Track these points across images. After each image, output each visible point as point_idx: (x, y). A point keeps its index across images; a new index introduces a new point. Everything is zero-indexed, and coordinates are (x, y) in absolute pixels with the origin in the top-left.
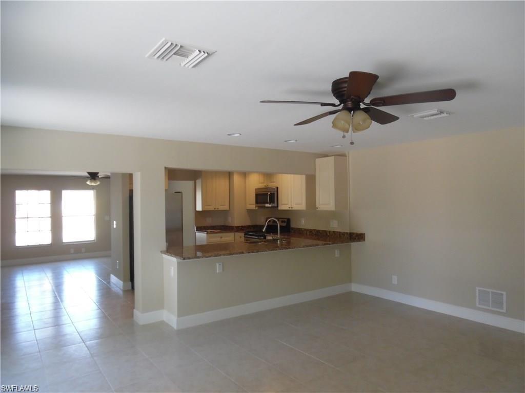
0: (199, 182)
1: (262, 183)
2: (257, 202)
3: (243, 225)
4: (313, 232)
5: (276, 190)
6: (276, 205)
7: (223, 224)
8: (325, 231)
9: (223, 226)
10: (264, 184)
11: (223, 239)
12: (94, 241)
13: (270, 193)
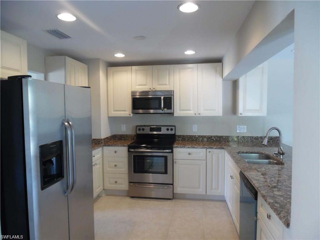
1: (140, 85)
4: (213, 138)
5: (173, 93)
6: (173, 112)
10: (147, 87)
13: (164, 97)
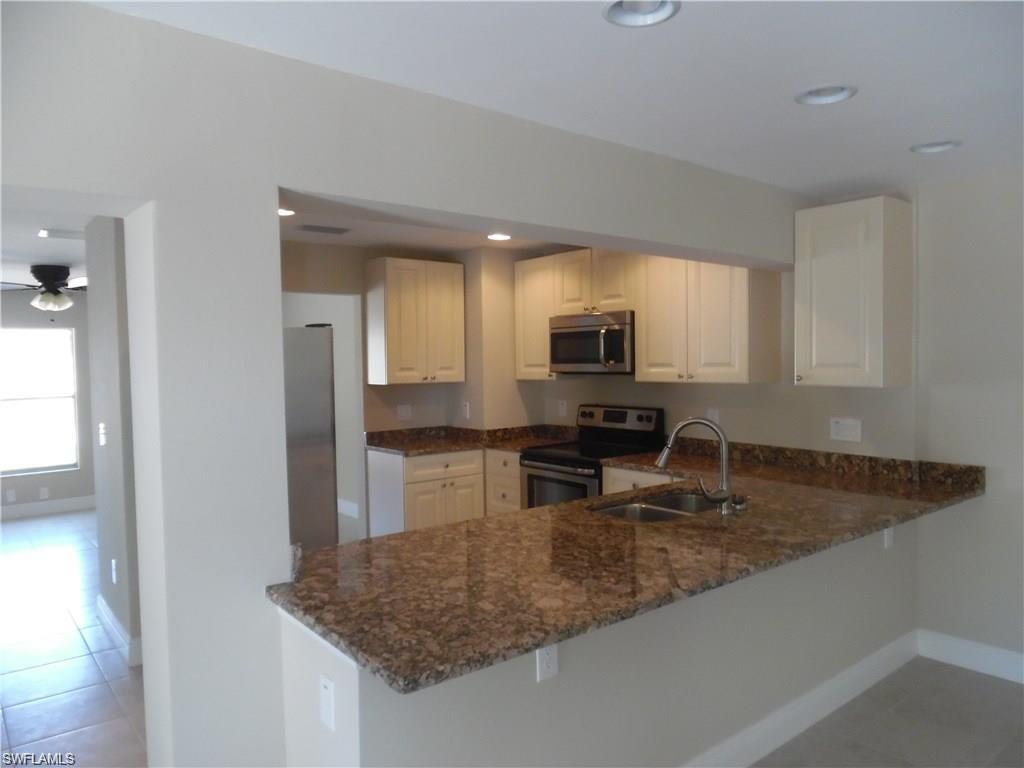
0: (376, 299)
1: (569, 301)
2: (555, 358)
3: (509, 426)
4: (757, 452)
5: (628, 320)
6: (628, 369)
7: (443, 423)
8: (809, 453)
9: (445, 429)
10: (581, 305)
11: (450, 469)
12: (75, 465)
13: (607, 330)
